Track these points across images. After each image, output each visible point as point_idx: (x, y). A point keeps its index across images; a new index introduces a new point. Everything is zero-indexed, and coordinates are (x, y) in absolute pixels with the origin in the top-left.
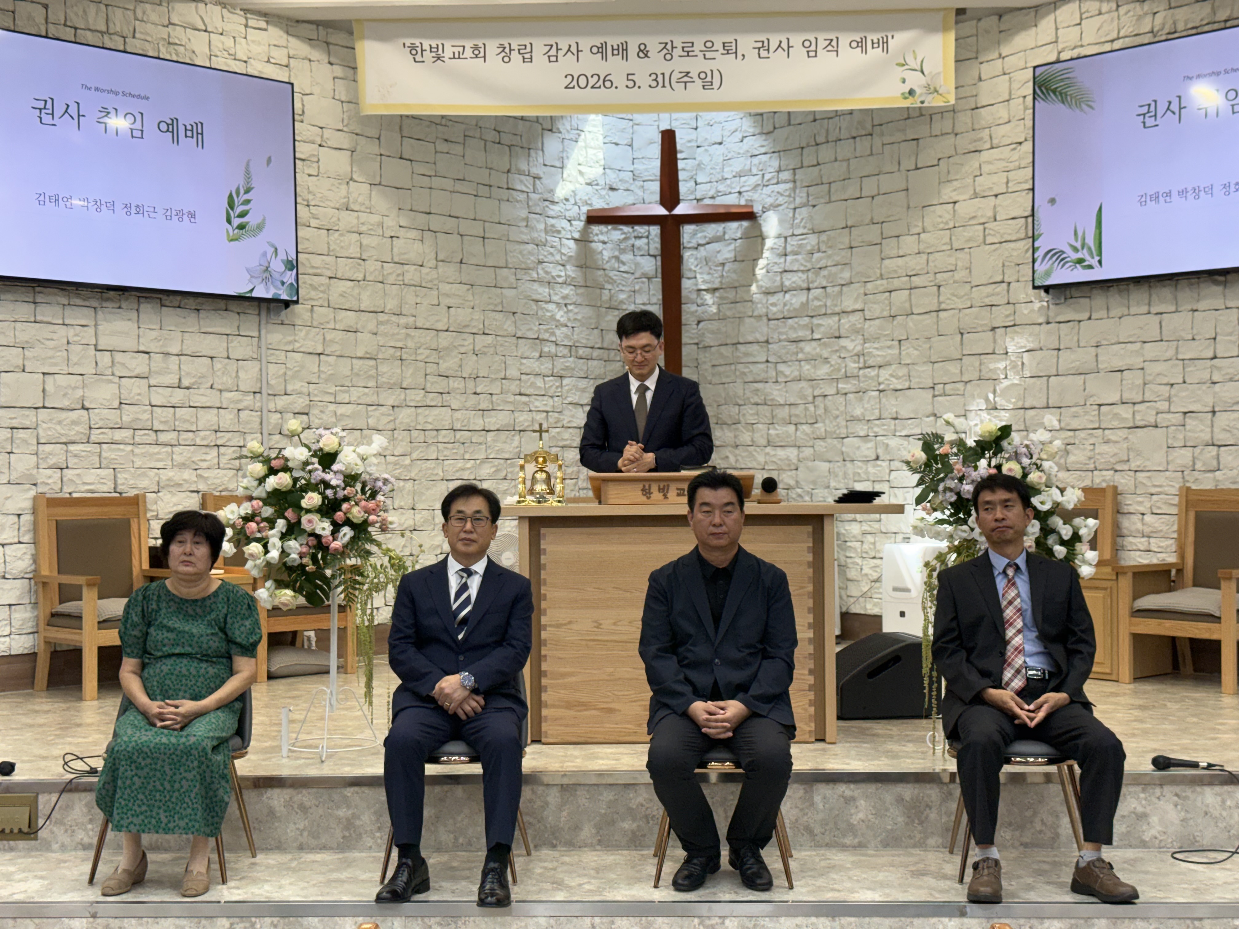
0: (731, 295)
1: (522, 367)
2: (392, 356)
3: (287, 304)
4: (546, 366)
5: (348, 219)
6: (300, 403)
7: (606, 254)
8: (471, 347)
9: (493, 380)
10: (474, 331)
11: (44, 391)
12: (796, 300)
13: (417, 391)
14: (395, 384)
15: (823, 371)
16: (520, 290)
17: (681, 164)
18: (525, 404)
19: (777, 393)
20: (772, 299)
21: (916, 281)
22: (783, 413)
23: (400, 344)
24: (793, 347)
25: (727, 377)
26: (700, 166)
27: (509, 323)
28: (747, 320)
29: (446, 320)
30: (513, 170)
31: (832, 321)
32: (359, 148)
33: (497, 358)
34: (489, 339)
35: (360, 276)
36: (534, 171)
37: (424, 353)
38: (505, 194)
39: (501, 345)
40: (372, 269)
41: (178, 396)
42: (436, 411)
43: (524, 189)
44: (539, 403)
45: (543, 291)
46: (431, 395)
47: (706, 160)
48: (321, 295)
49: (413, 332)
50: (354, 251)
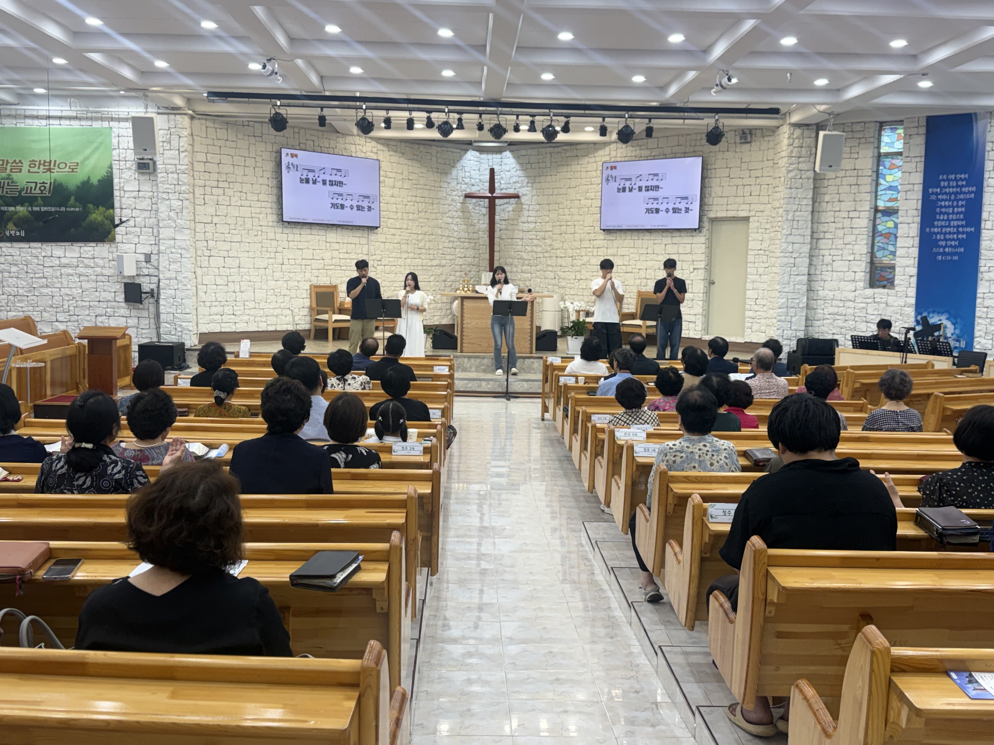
0: (511, 222)
2: (405, 243)
3: (377, 228)
4: (451, 245)
5: (393, 200)
6: (379, 258)
7: (471, 207)
8: (428, 239)
9: (435, 250)
10: (429, 234)
11: (313, 254)
12: (532, 226)
15: (539, 249)
16: (443, 220)
17: (496, 177)
19: (525, 255)
20: (524, 225)
21: (568, 223)
22: (526, 262)
23: (407, 239)
24: (530, 241)
26: (502, 178)
27: (440, 231)
28: (516, 231)
29: (421, 231)
31: (543, 233)
33: (436, 243)
35: (396, 218)
36: (448, 181)
37: (414, 241)
38: (439, 189)
39: (437, 238)
41: (347, 256)
42: (417, 260)
43: (445, 187)
44: (448, 257)
45: (450, 220)
47: (504, 176)
48: (387, 224)
49: (411, 235)
50: (395, 210)
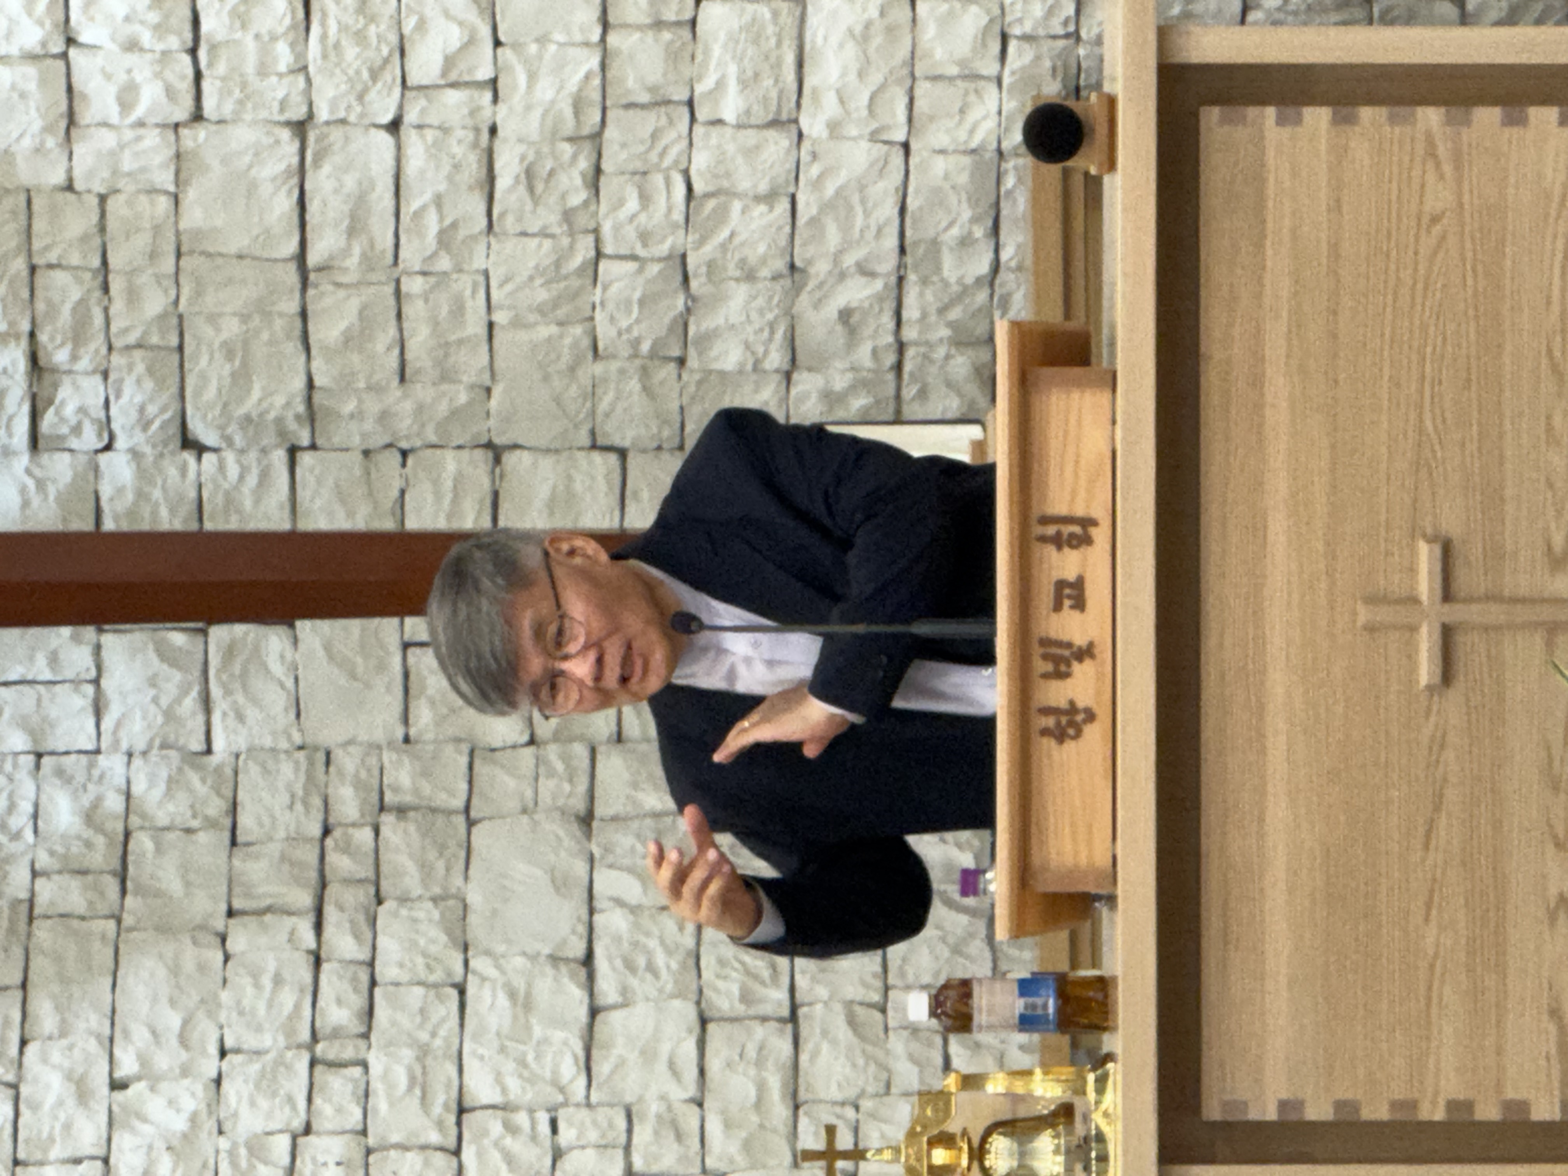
0: (66, 293)
19: (547, 86)
20: (102, 101)
22: (641, 56)
24: (335, 11)
25: (458, 310)
28: (194, 217)
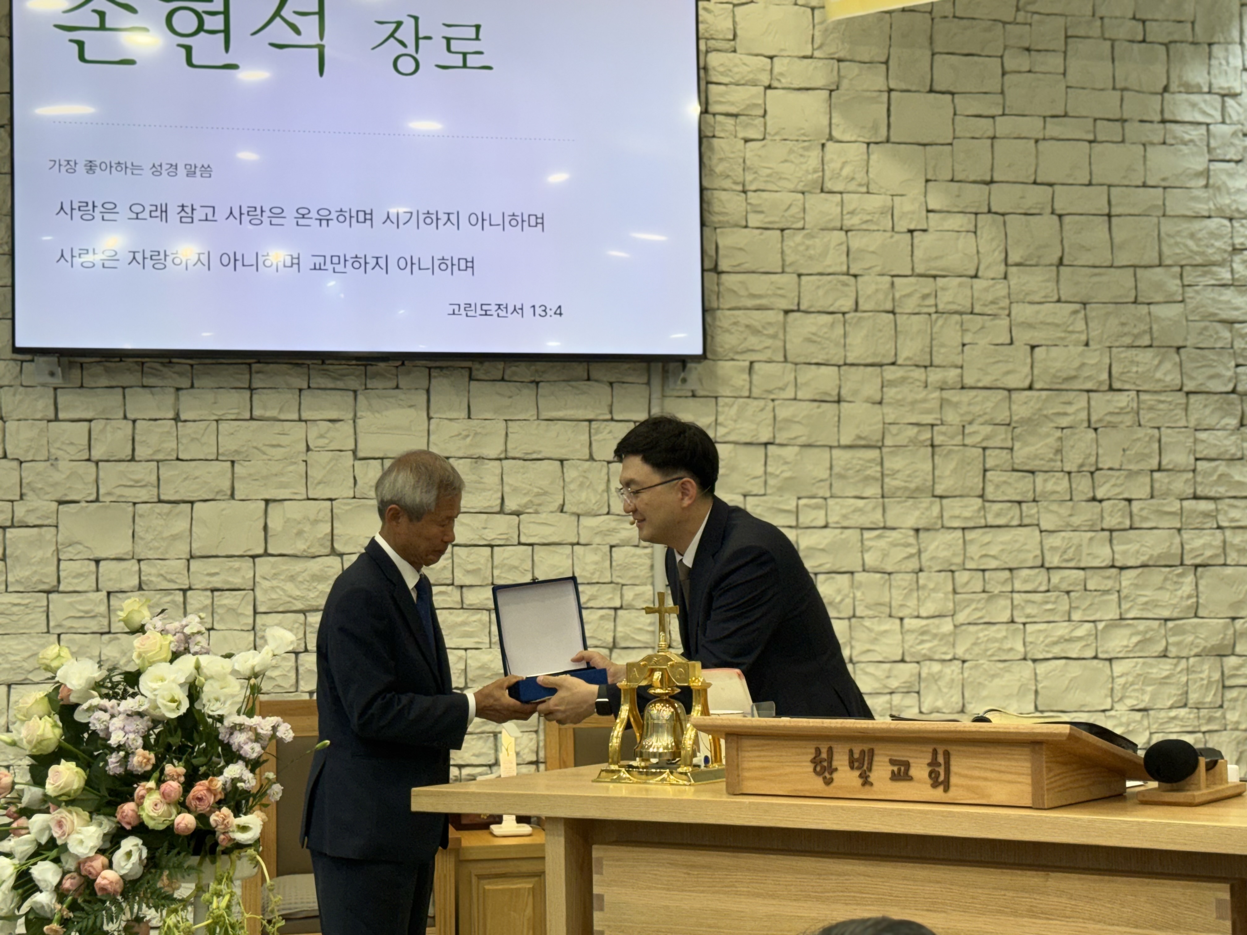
1: (1199, 447)
5: (822, 208)
8: (1084, 415)
9: (1131, 474)
10: (1089, 385)
11: (265, 528)
13: (966, 501)
14: (917, 489)
16: (1191, 304)
18: (1206, 515)
23: (928, 419)
27: (1167, 365)
29: (1027, 369)
30: (1173, 87)
32: (845, 84)
33: (1140, 433)
34: (1122, 400)
35: (847, 304)
36: (1221, 83)
37: (979, 432)
39: (1151, 408)
40: (870, 291)
41: (499, 527)
42: (1005, 536)
43: (1200, 118)
44: (1239, 513)
46: (996, 507)
48: (769, 342)
49: (953, 396)
50: (834, 262)
